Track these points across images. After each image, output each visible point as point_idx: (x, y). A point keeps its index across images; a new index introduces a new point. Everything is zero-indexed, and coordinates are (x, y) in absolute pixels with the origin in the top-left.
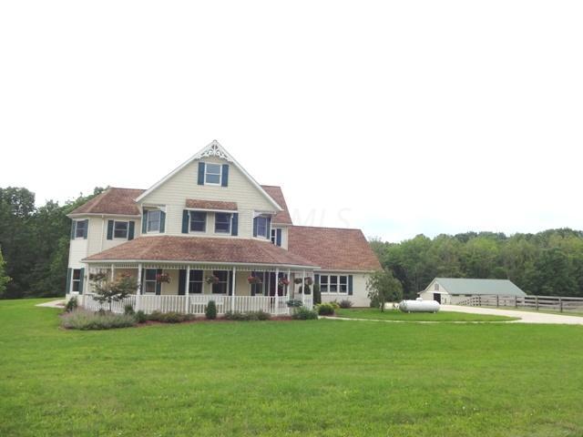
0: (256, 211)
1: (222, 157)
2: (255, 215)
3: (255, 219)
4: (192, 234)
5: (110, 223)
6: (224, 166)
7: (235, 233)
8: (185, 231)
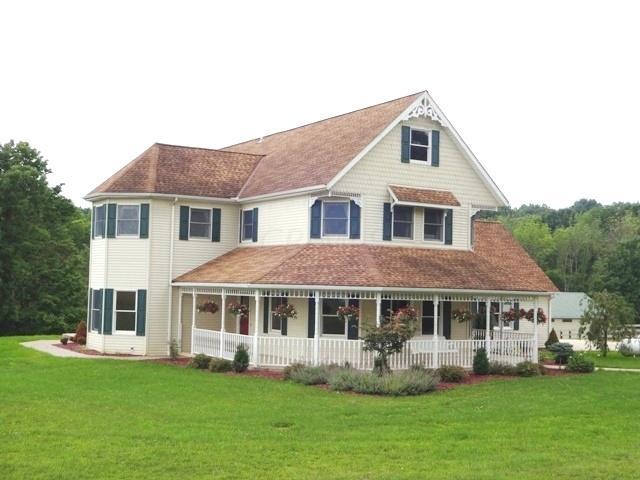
0: (473, 206)
1: (435, 118)
2: (473, 212)
3: (473, 218)
4: (397, 242)
5: (184, 211)
6: (433, 132)
7: (449, 241)
8: (387, 237)
